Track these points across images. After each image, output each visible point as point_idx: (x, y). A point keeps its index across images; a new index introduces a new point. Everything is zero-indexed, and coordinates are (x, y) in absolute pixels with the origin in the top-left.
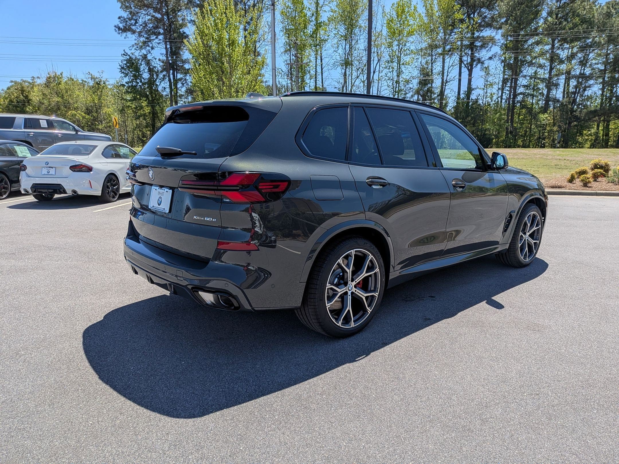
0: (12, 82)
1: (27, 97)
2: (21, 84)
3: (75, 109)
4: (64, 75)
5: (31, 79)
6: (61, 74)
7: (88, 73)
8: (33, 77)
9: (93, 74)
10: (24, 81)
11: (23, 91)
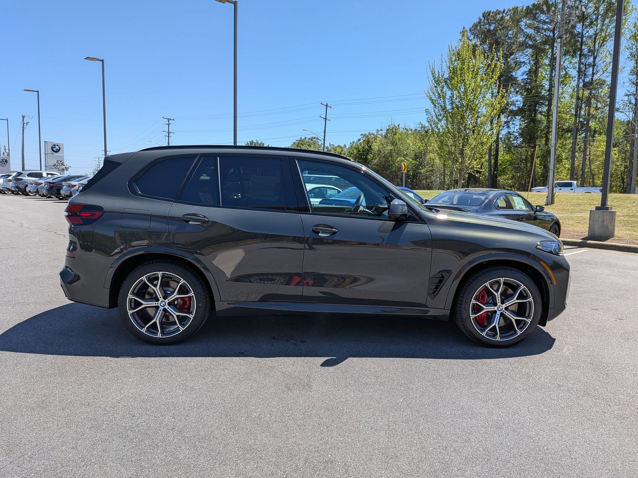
0: (362, 135)
1: (370, 147)
2: (367, 136)
3: (404, 155)
4: (400, 126)
5: (376, 131)
6: (398, 126)
7: (420, 123)
8: (377, 130)
9: (423, 124)
10: (370, 134)
11: (368, 142)
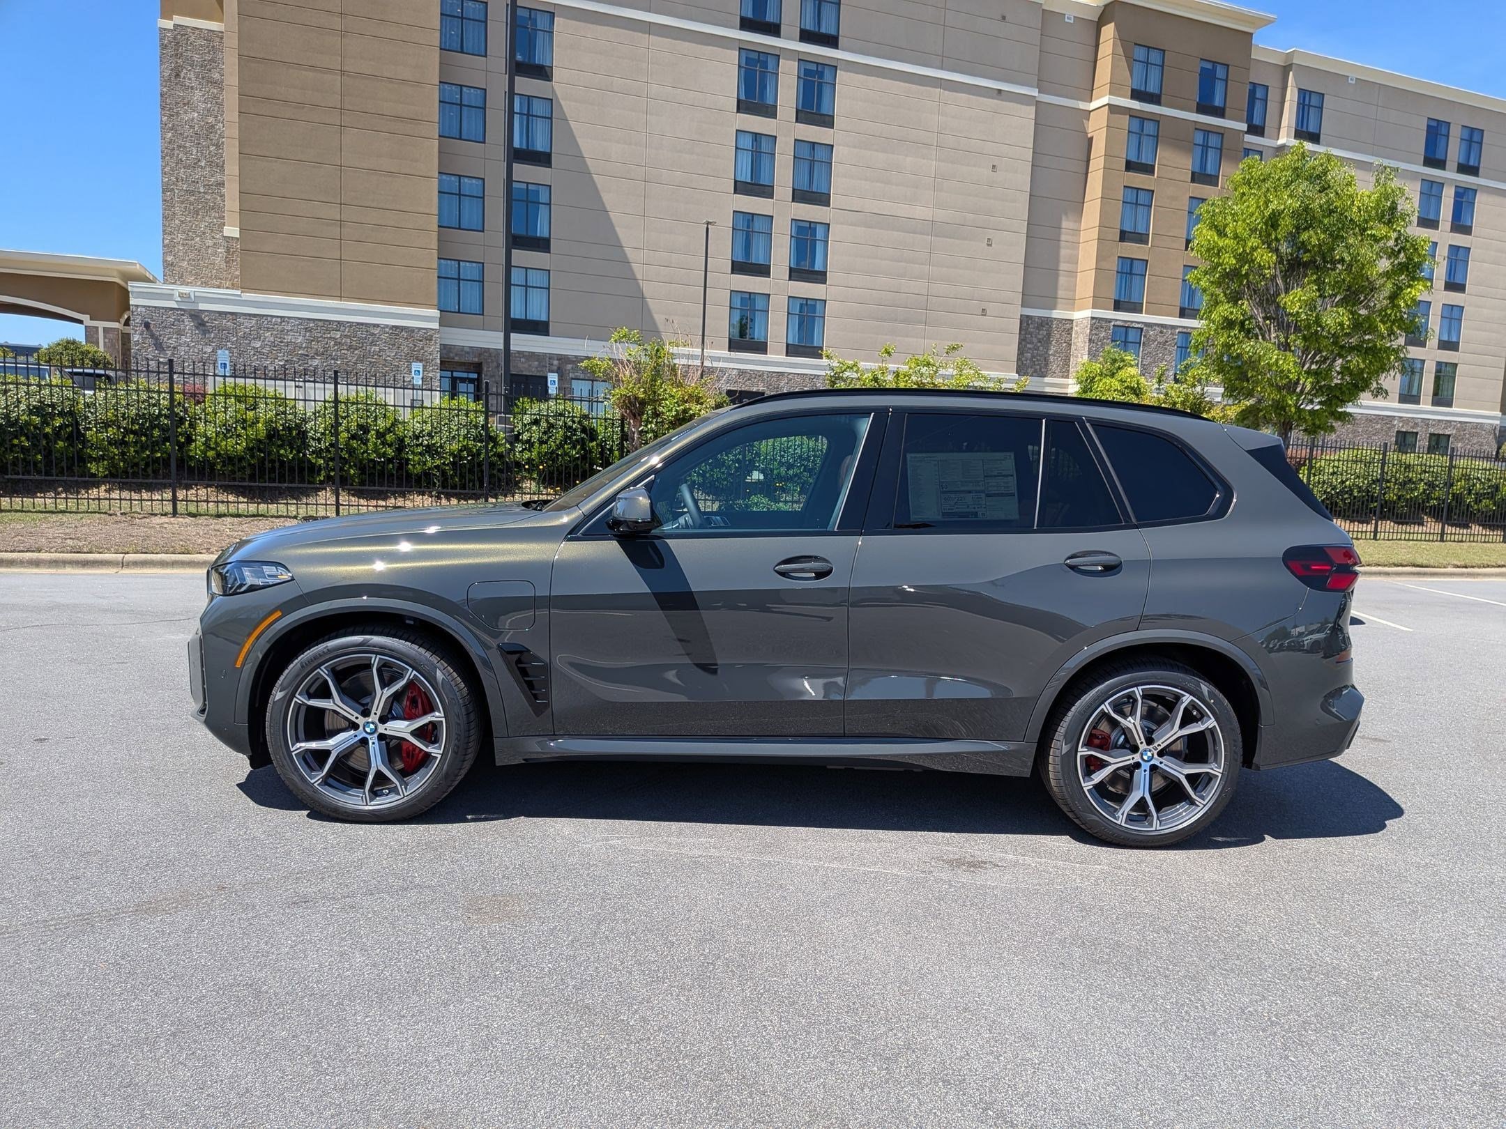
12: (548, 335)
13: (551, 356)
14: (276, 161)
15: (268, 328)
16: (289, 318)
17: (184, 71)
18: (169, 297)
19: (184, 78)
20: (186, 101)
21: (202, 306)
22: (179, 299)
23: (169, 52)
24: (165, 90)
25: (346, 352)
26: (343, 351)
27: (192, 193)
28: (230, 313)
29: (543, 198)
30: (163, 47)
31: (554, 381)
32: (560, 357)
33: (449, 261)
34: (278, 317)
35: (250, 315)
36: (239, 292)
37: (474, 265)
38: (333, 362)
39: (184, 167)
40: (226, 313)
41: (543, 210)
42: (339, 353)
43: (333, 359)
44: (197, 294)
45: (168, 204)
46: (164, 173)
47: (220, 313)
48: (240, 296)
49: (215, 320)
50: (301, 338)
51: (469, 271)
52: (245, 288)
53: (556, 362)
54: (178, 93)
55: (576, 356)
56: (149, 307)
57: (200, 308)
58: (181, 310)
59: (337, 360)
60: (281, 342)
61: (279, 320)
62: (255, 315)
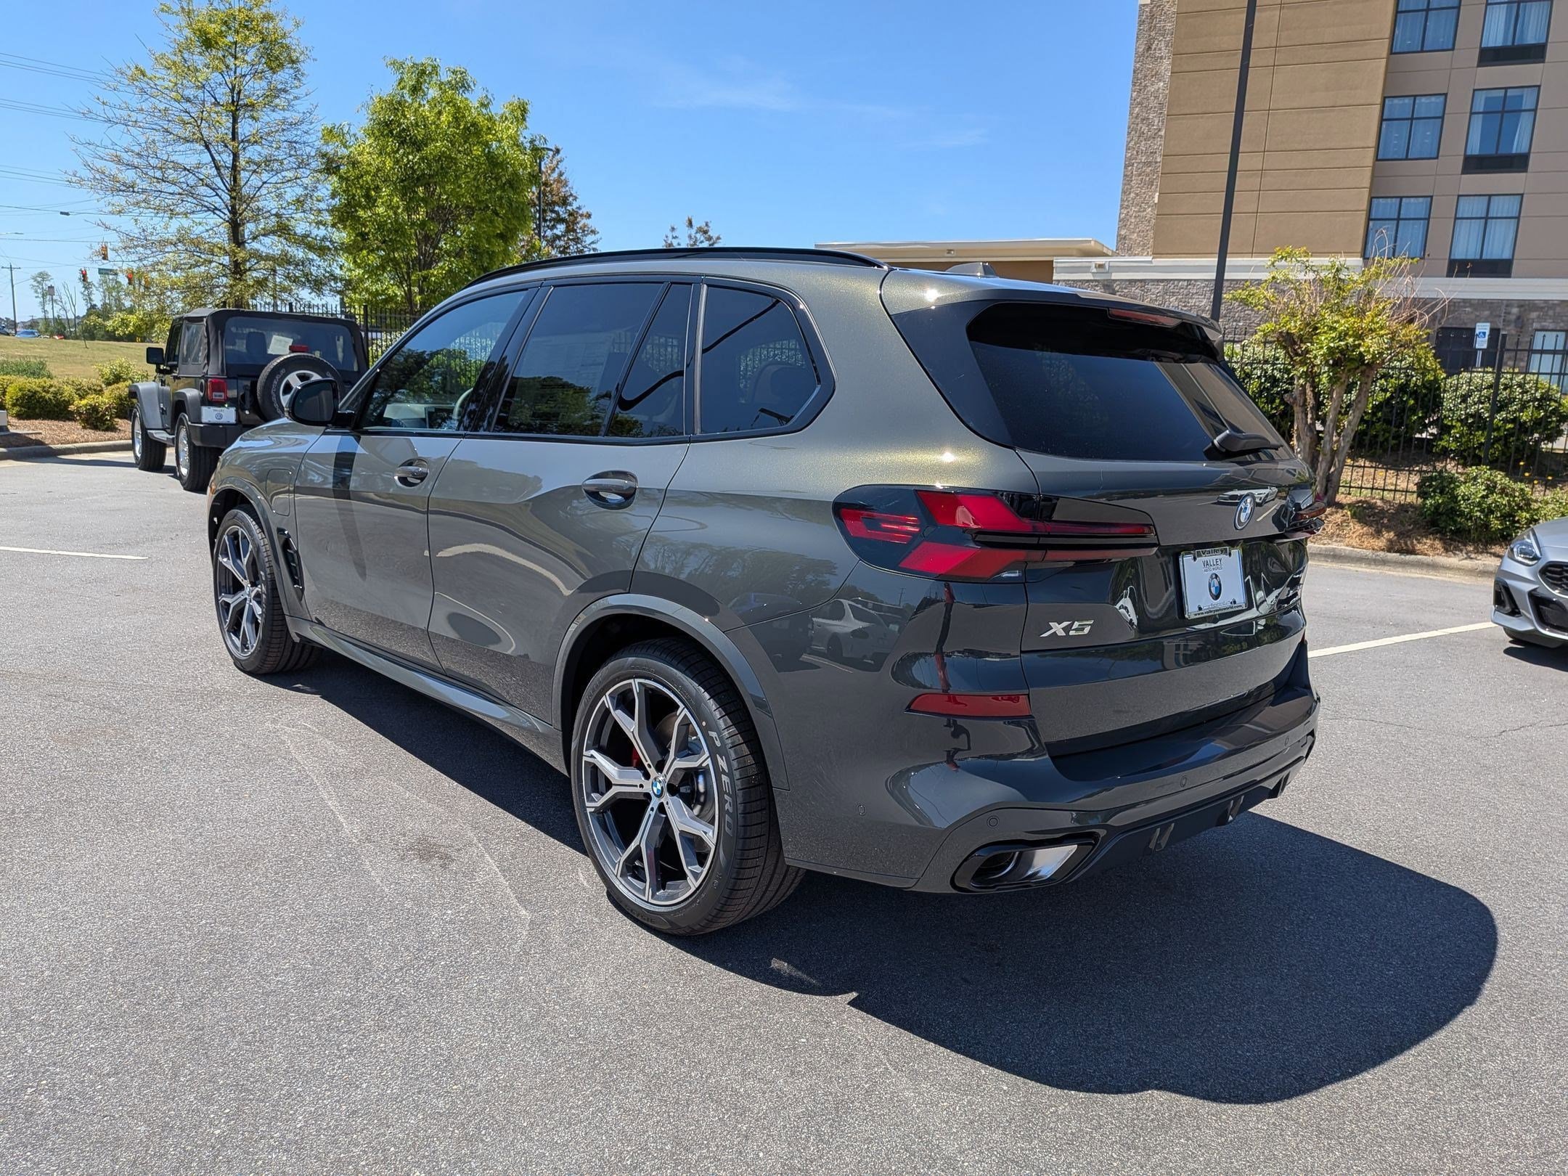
12: (1510, 277)
13: (1509, 303)
14: (1202, 118)
15: (1173, 293)
16: (1196, 280)
17: (1156, 42)
18: (1086, 269)
19: (1155, 49)
20: (1153, 73)
21: (1115, 276)
22: (1095, 270)
23: (1146, 27)
24: (1138, 65)
25: (1250, 312)
26: (1247, 312)
27: (1148, 164)
28: (1139, 280)
29: (1528, 103)
30: (1141, 23)
31: (1484, 333)
32: (1522, 303)
33: (1389, 200)
34: (1185, 280)
35: (1158, 281)
36: (1149, 258)
37: (1421, 200)
38: (1234, 323)
39: (1145, 140)
40: (1136, 281)
41: (1525, 119)
42: (1242, 314)
43: (1236, 321)
44: (1111, 264)
45: (1127, 178)
46: (1128, 149)
47: (1131, 281)
48: (1151, 262)
49: (1125, 288)
50: (1205, 301)
51: (1413, 207)
52: (1156, 254)
53: (1515, 310)
54: (1147, 66)
55: (1546, 301)
56: (1069, 280)
57: (1113, 278)
58: (1096, 281)
59: (1239, 321)
60: (1185, 306)
61: (1185, 283)
62: (1162, 281)
